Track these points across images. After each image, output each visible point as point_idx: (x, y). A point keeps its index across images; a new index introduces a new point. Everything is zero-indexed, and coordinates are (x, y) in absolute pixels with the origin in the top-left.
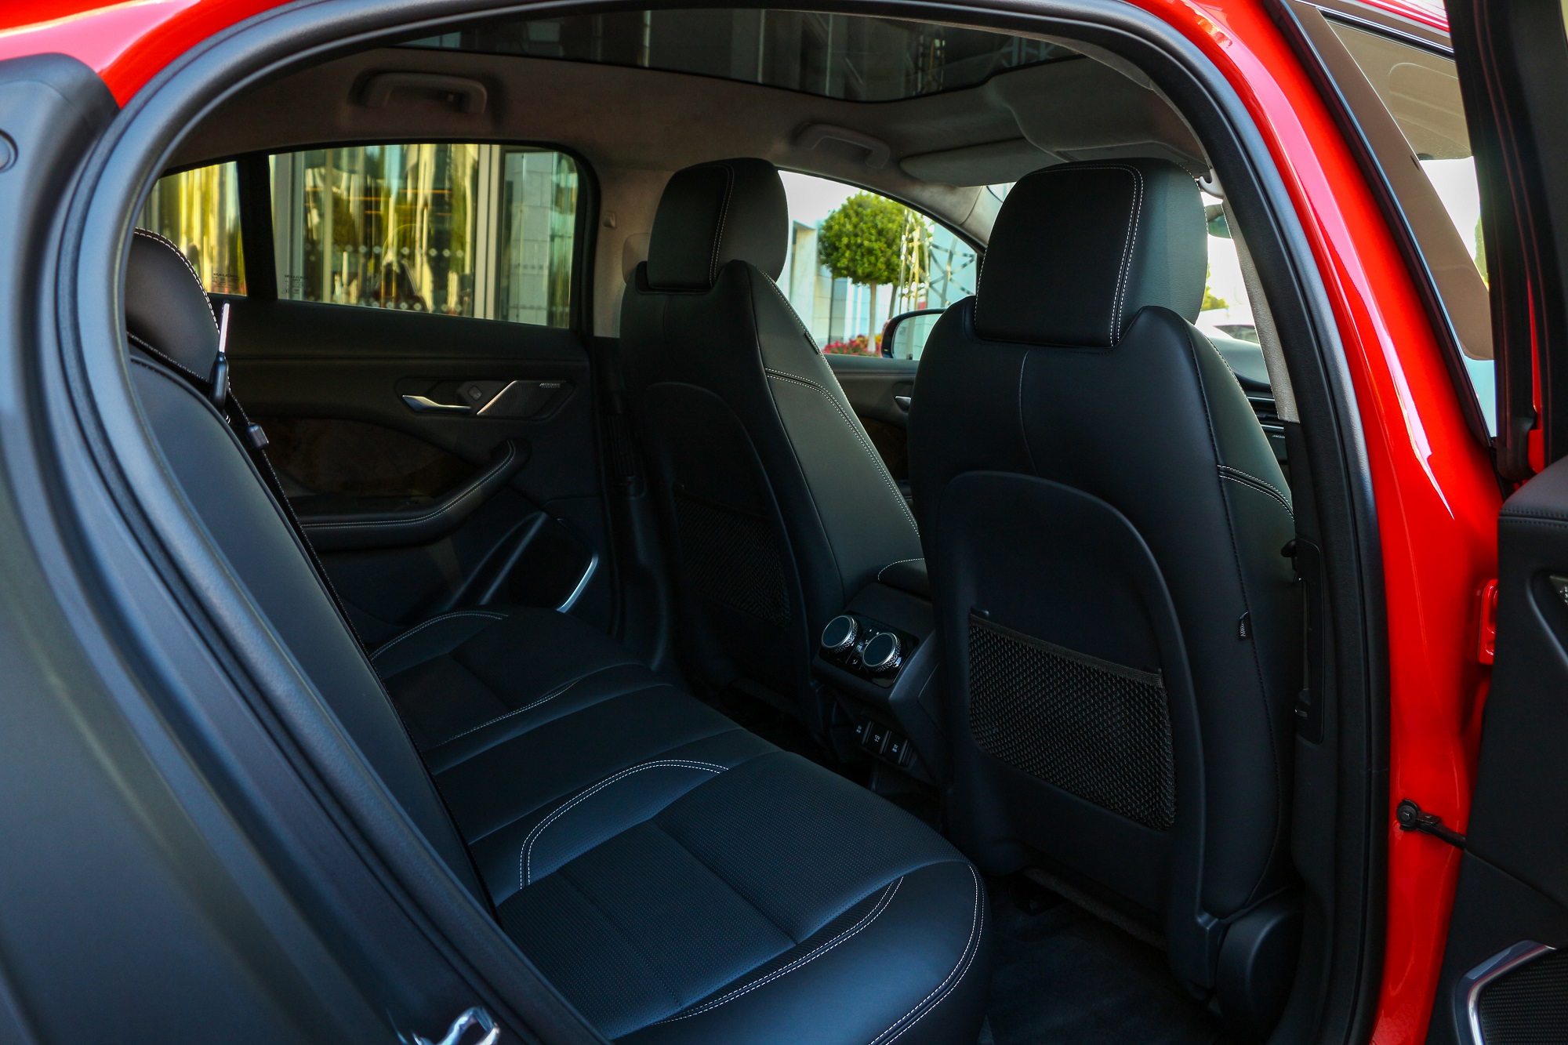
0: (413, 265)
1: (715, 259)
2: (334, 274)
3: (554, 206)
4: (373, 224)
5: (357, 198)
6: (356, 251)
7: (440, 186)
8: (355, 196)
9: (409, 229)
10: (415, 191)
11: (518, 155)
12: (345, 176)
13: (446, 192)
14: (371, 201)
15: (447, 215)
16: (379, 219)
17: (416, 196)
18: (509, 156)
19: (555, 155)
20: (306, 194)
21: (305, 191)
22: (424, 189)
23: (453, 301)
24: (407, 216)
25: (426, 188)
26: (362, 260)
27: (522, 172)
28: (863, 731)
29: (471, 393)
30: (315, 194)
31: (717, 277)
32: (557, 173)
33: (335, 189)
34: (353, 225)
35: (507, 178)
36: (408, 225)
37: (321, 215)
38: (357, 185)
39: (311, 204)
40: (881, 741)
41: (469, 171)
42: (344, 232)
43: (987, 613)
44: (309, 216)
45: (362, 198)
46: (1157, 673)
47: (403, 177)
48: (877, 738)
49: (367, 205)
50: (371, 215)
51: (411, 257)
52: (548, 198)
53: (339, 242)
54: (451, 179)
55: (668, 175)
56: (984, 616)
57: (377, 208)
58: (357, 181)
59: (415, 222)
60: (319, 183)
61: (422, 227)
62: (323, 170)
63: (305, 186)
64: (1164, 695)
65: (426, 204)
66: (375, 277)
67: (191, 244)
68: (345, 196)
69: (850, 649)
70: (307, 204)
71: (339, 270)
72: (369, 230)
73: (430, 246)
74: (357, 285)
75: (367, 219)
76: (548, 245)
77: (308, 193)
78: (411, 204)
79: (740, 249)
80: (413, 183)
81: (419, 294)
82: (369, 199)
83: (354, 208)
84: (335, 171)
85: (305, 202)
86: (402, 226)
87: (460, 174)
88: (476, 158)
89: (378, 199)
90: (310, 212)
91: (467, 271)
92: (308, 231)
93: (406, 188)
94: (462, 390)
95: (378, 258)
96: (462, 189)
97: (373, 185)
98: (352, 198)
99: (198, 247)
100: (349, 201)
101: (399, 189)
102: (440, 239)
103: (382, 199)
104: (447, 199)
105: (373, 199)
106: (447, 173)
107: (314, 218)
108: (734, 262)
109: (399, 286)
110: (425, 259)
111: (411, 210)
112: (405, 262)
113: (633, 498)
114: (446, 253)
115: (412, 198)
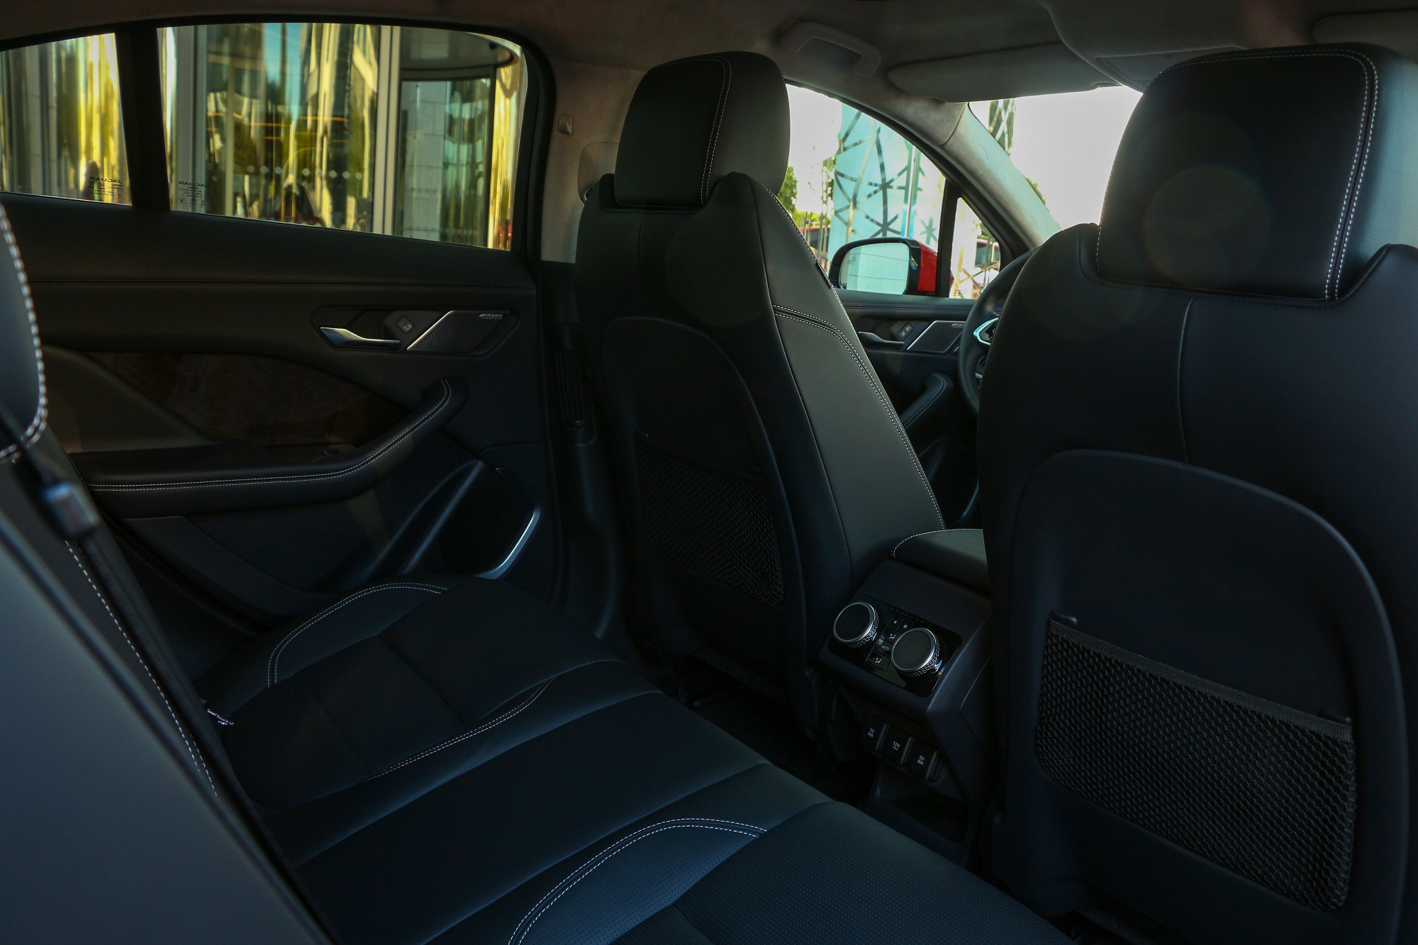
0: (314, 188)
1: (707, 171)
2: (236, 195)
3: (447, 135)
4: (274, 151)
5: (258, 124)
6: (256, 173)
7: (340, 113)
8: (256, 121)
9: (309, 154)
10: (314, 118)
11: (413, 84)
12: (246, 101)
13: (346, 120)
14: (272, 127)
15: (345, 141)
16: (279, 144)
17: (315, 123)
18: (405, 84)
19: (449, 84)
20: (208, 119)
21: (207, 116)
22: (324, 116)
23: (351, 223)
24: (307, 141)
25: (325, 116)
26: (263, 181)
27: (415, 101)
28: (877, 734)
29: (401, 324)
30: (218, 119)
31: (711, 194)
32: (450, 103)
33: (237, 116)
34: (254, 150)
35: (403, 107)
36: (308, 148)
37: (223, 140)
38: (258, 110)
39: (214, 129)
40: (902, 748)
41: (367, 103)
42: (246, 157)
43: (1074, 620)
44: (211, 141)
45: (263, 124)
46: (1344, 722)
47: (303, 103)
48: (896, 745)
49: (268, 131)
50: (272, 141)
51: (311, 179)
52: (441, 126)
53: (241, 163)
54: (350, 107)
55: (637, 76)
56: (1069, 623)
57: (278, 134)
58: (258, 107)
59: (315, 146)
60: (222, 108)
61: (322, 152)
62: (225, 94)
63: (207, 111)
64: (1351, 751)
65: (325, 132)
66: (275, 198)
67: (90, 162)
68: (246, 121)
69: (871, 644)
70: (209, 129)
71: (240, 191)
72: (269, 154)
73: (329, 169)
74: (258, 206)
75: (268, 145)
76: (440, 172)
77: (211, 118)
78: (311, 131)
79: (734, 161)
80: (312, 110)
81: (319, 216)
82: (270, 125)
83: (254, 134)
84: (237, 96)
85: (207, 126)
86: (302, 150)
87: (359, 104)
88: (375, 90)
89: (278, 125)
90: (212, 137)
91: (365, 194)
92: (211, 156)
93: (305, 114)
94: (390, 321)
95: (279, 179)
96: (361, 118)
97: (274, 111)
98: (253, 124)
99: (98, 164)
100: (250, 127)
101: (299, 115)
102: (338, 162)
103: (283, 125)
104: (346, 125)
105: (274, 125)
106: (347, 99)
107: (217, 142)
108: (732, 174)
109: (298, 208)
110: (325, 183)
111: (311, 136)
112: (305, 184)
113: (581, 445)
114: (346, 175)
115: (312, 126)
